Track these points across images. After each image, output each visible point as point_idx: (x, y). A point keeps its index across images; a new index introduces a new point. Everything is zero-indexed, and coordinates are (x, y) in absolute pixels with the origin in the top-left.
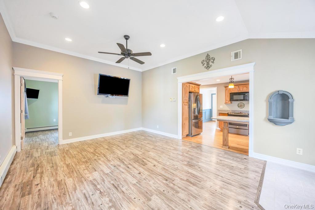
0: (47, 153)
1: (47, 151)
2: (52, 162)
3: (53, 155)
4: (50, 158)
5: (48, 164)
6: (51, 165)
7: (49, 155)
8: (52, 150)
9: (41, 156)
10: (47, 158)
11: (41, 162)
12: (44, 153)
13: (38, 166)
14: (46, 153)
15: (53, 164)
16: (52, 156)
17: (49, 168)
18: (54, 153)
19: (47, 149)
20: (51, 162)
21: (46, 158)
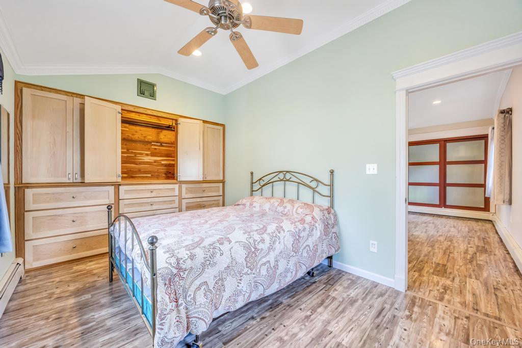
0: (451, 276)
1: (448, 282)
2: (448, 257)
3: (441, 266)
4: (449, 265)
5: (455, 258)
6: (451, 255)
7: (449, 270)
8: (436, 278)
9: (466, 277)
10: (454, 266)
11: (466, 264)
12: (457, 280)
13: (471, 262)
14: (454, 279)
15: (449, 255)
16: (444, 266)
17: (456, 253)
18: (438, 269)
19: (446, 288)
20: (450, 258)
21: (457, 267)
